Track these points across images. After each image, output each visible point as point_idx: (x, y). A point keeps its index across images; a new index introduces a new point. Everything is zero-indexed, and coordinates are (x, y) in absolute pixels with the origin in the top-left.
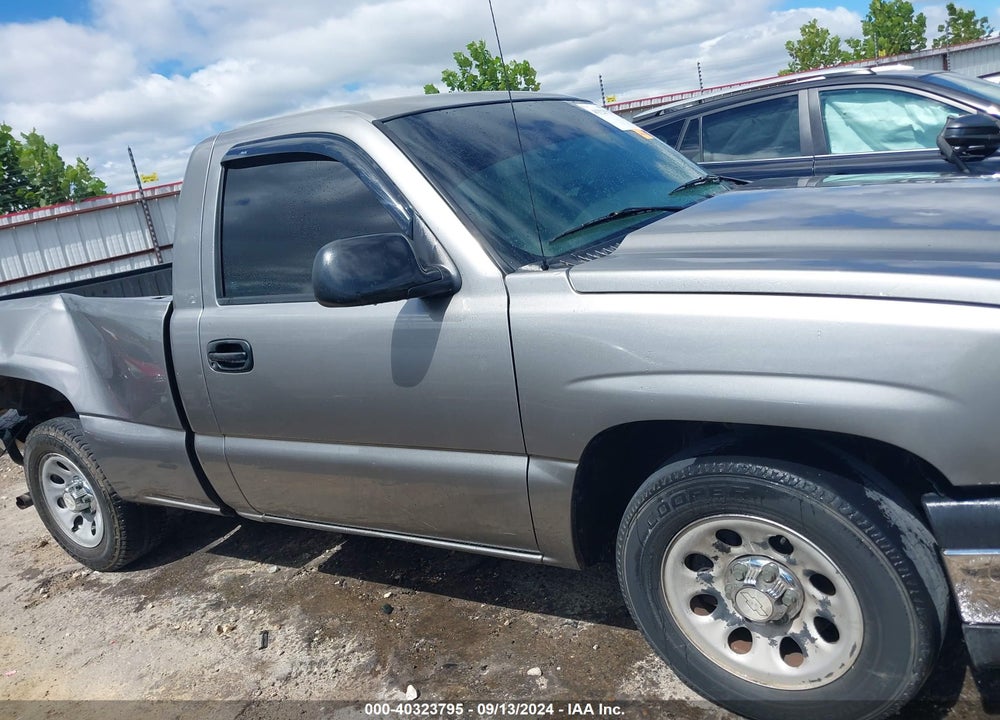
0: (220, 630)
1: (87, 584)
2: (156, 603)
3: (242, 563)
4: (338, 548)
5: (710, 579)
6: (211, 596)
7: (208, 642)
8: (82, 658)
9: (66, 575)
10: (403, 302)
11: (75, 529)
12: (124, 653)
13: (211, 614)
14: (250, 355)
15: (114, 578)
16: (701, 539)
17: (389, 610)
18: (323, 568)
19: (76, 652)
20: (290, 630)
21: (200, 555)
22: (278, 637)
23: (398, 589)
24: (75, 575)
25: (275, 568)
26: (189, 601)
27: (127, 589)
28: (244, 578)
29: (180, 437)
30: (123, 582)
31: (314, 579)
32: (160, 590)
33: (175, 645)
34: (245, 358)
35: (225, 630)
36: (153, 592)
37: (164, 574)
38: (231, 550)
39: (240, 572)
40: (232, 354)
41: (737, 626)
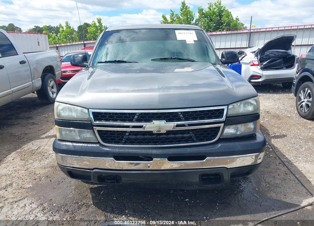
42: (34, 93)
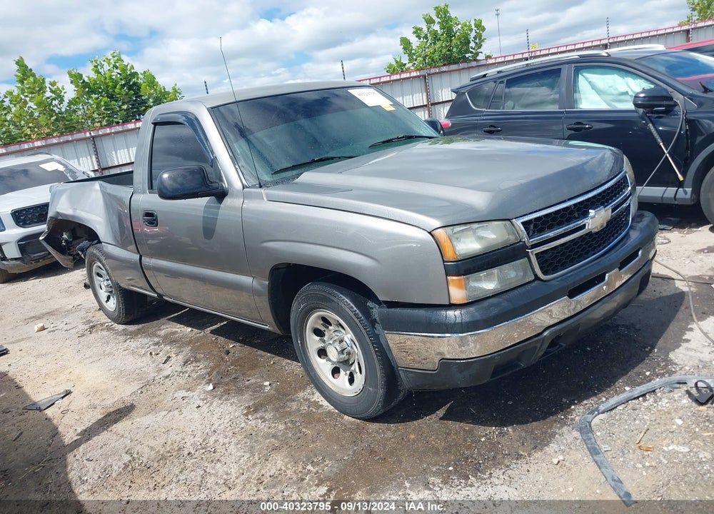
0: (151, 354)
1: (109, 329)
2: (132, 340)
3: (179, 326)
4: (225, 323)
5: (324, 342)
6: (156, 340)
7: (144, 359)
8: (91, 360)
9: (102, 325)
10: (208, 198)
11: (107, 301)
12: (108, 359)
13: (152, 347)
14: (156, 220)
15: (121, 327)
16: (315, 322)
17: (228, 352)
18: (212, 332)
19: (90, 357)
20: (181, 357)
21: (164, 320)
22: (173, 360)
23: (238, 344)
24: (107, 324)
25: (190, 329)
26: (145, 340)
27: (125, 333)
28: (175, 333)
29: (137, 257)
30: (124, 330)
31: (205, 336)
32: (136, 335)
33: (131, 358)
34: (155, 220)
35: (153, 354)
36: (133, 335)
37: (143, 328)
38: (179, 320)
39: (174, 330)
40: (151, 218)
41: (335, 366)
42: (45, 329)
